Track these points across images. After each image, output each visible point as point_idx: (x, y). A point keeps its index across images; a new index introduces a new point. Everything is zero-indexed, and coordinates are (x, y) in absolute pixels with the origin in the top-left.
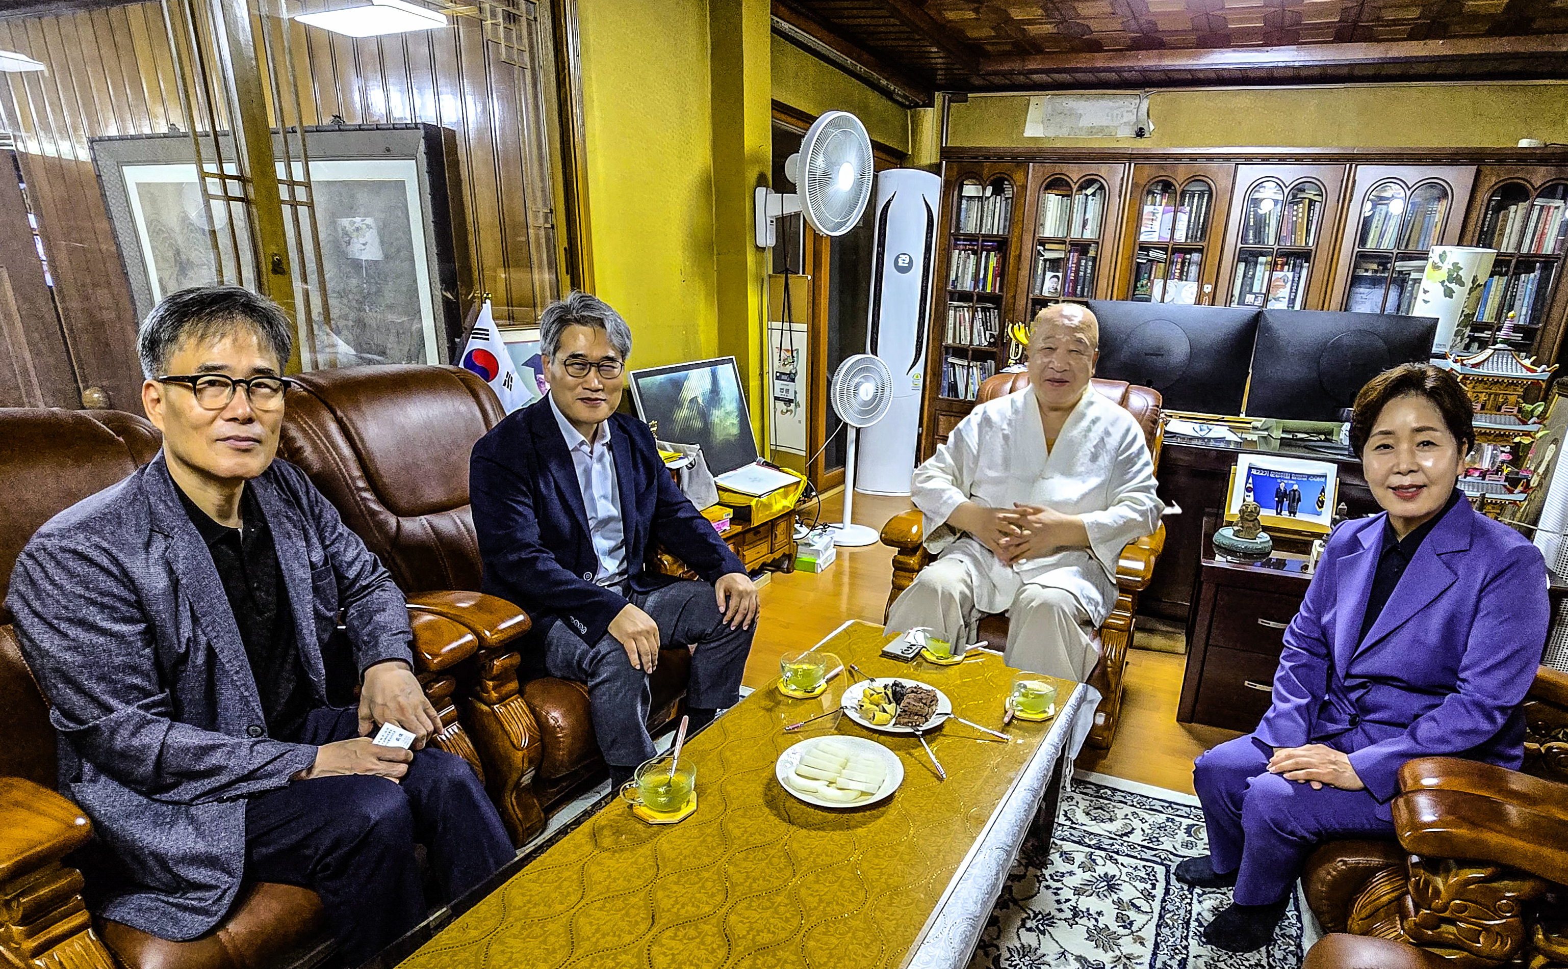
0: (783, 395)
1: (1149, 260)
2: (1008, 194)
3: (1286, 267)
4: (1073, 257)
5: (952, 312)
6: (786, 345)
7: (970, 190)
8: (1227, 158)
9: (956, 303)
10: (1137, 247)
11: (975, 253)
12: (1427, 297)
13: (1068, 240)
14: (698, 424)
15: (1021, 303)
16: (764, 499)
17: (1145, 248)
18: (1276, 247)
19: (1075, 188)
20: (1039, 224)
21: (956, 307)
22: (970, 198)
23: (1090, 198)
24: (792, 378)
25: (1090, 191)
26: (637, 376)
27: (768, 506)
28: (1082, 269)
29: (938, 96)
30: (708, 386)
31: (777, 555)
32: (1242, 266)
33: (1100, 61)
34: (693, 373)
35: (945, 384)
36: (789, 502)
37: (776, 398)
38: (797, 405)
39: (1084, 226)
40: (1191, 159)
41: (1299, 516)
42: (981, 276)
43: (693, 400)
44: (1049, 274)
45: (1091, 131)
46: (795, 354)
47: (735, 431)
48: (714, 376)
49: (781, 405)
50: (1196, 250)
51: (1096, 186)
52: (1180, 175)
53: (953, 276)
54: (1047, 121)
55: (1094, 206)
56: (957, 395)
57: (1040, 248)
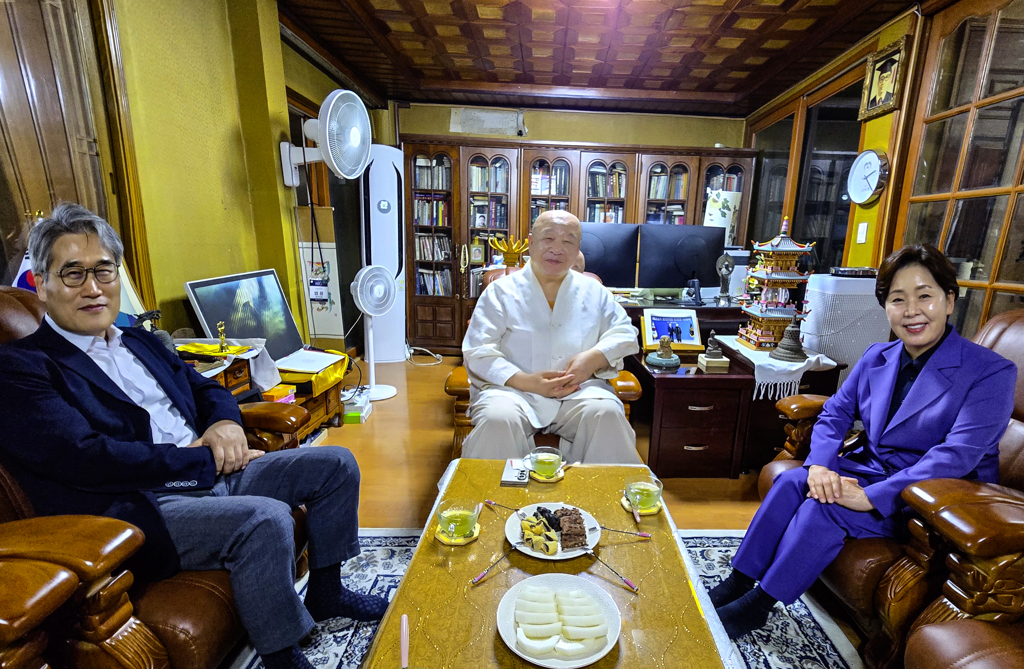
0: (319, 297)
1: (537, 206)
2: (447, 165)
3: (611, 210)
4: (493, 204)
5: (417, 240)
6: (317, 259)
7: (421, 162)
8: (575, 148)
9: (419, 234)
10: (531, 199)
11: (428, 202)
12: (711, 217)
13: (489, 193)
14: (252, 323)
15: (464, 232)
16: (320, 374)
17: (535, 199)
18: (606, 198)
19: (490, 162)
20: (469, 185)
21: (420, 237)
22: (420, 167)
23: (498, 169)
24: (325, 283)
25: (498, 165)
26: (194, 286)
27: (324, 380)
28: (498, 211)
29: (390, 103)
30: (256, 293)
31: (331, 415)
32: (588, 209)
33: (496, 88)
34: (244, 282)
35: (418, 286)
36: (339, 374)
37: (312, 300)
38: (332, 303)
39: (496, 186)
40: (556, 148)
41: (683, 342)
42: (435, 216)
43: (246, 305)
44: (478, 215)
45: (491, 130)
46: (325, 265)
47: (283, 326)
48: (260, 284)
49: (317, 305)
50: (563, 201)
51: (501, 162)
52: (550, 156)
53: (416, 217)
54: (463, 123)
55: (501, 175)
56: (427, 293)
57: (471, 199)
